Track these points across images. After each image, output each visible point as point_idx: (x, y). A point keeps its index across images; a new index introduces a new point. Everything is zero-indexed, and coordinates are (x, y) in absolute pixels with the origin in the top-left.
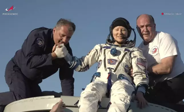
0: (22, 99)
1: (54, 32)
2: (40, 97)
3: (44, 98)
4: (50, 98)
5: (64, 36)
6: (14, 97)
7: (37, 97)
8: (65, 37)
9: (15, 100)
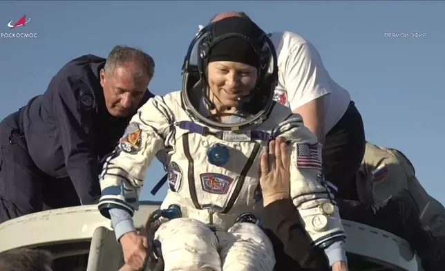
0: (23, 214)
1: (101, 80)
2: (67, 208)
3: (76, 212)
4: (90, 210)
5: (122, 91)
6: (4, 212)
7: (58, 210)
8: (127, 93)
9: (6, 216)
